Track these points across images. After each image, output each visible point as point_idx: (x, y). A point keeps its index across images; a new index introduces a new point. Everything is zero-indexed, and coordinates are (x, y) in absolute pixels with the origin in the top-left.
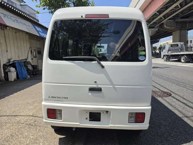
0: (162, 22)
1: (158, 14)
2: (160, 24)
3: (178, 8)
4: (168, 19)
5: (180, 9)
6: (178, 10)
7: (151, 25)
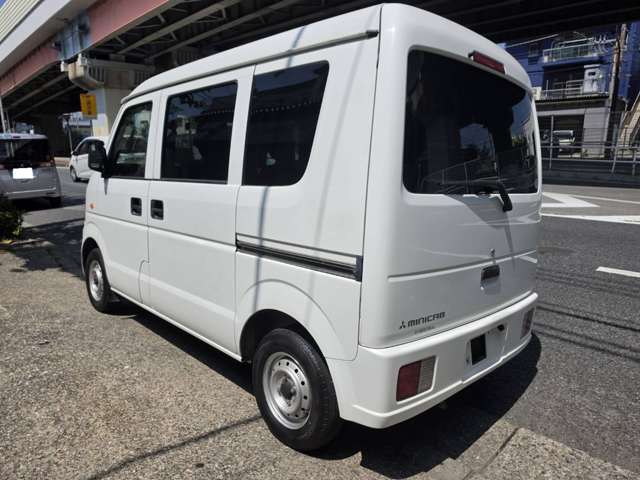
0: (169, 50)
1: (163, 20)
2: (161, 53)
3: (220, 19)
4: (189, 45)
5: (225, 22)
6: (220, 24)
7: (133, 51)
